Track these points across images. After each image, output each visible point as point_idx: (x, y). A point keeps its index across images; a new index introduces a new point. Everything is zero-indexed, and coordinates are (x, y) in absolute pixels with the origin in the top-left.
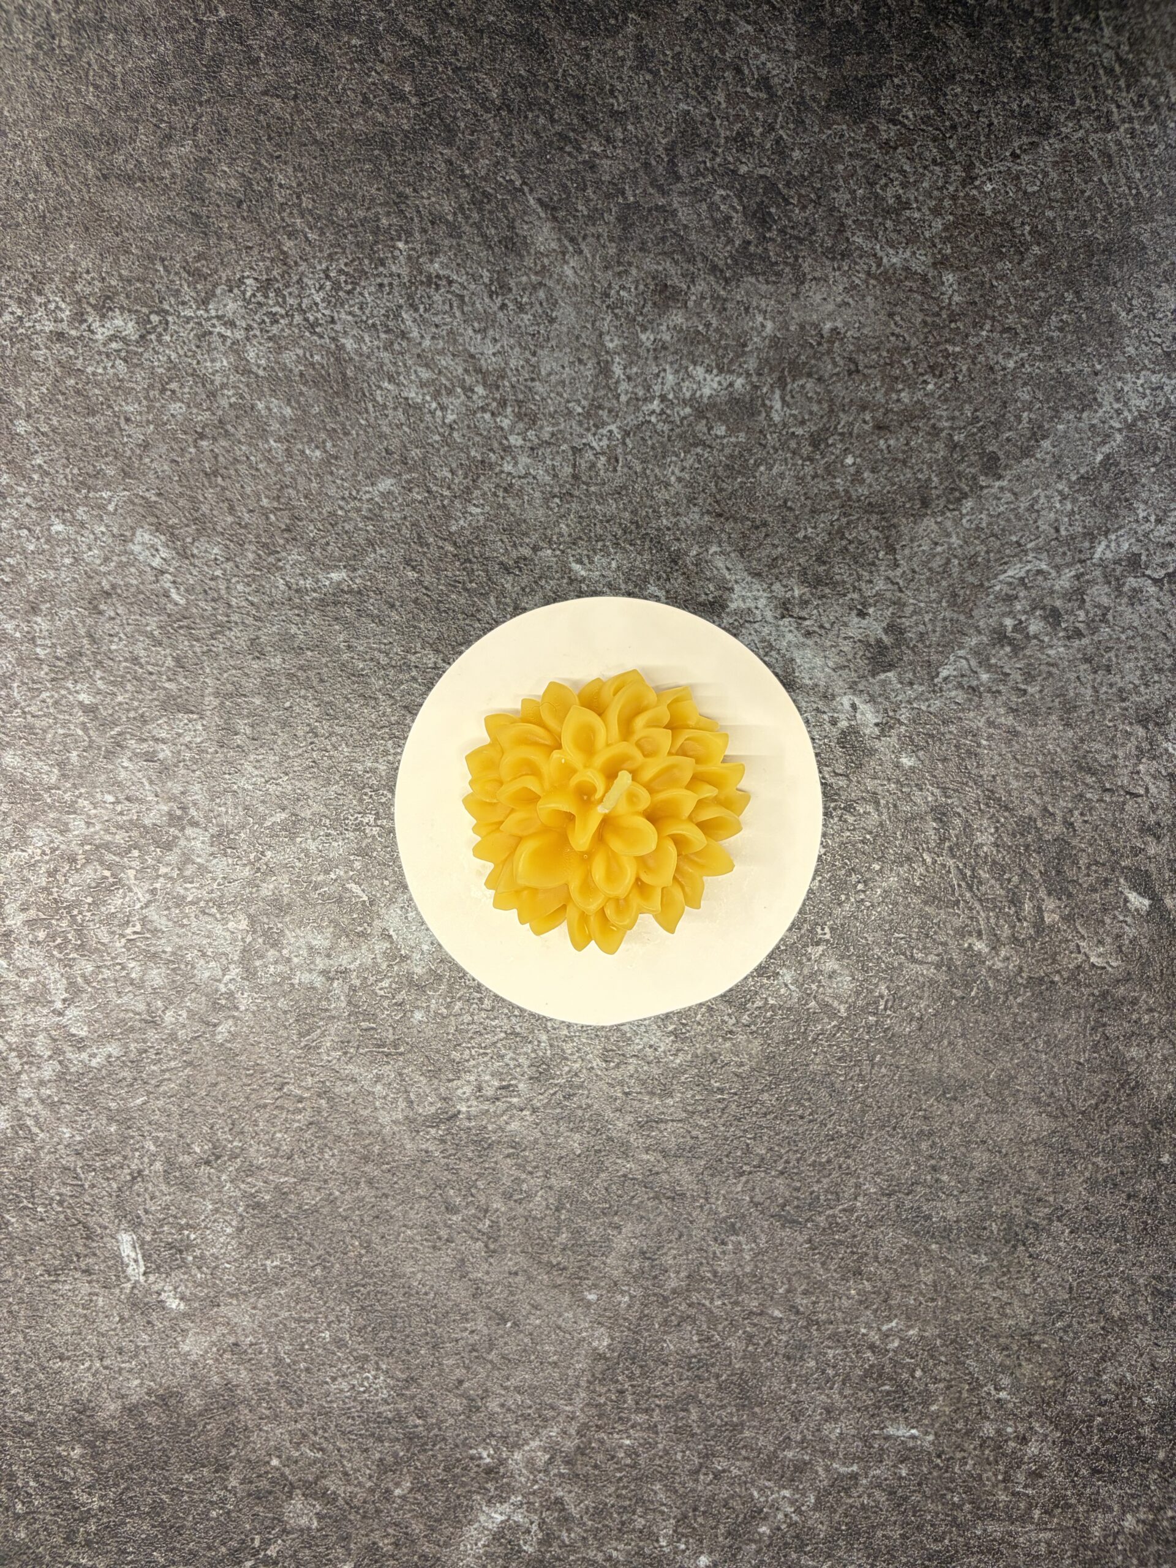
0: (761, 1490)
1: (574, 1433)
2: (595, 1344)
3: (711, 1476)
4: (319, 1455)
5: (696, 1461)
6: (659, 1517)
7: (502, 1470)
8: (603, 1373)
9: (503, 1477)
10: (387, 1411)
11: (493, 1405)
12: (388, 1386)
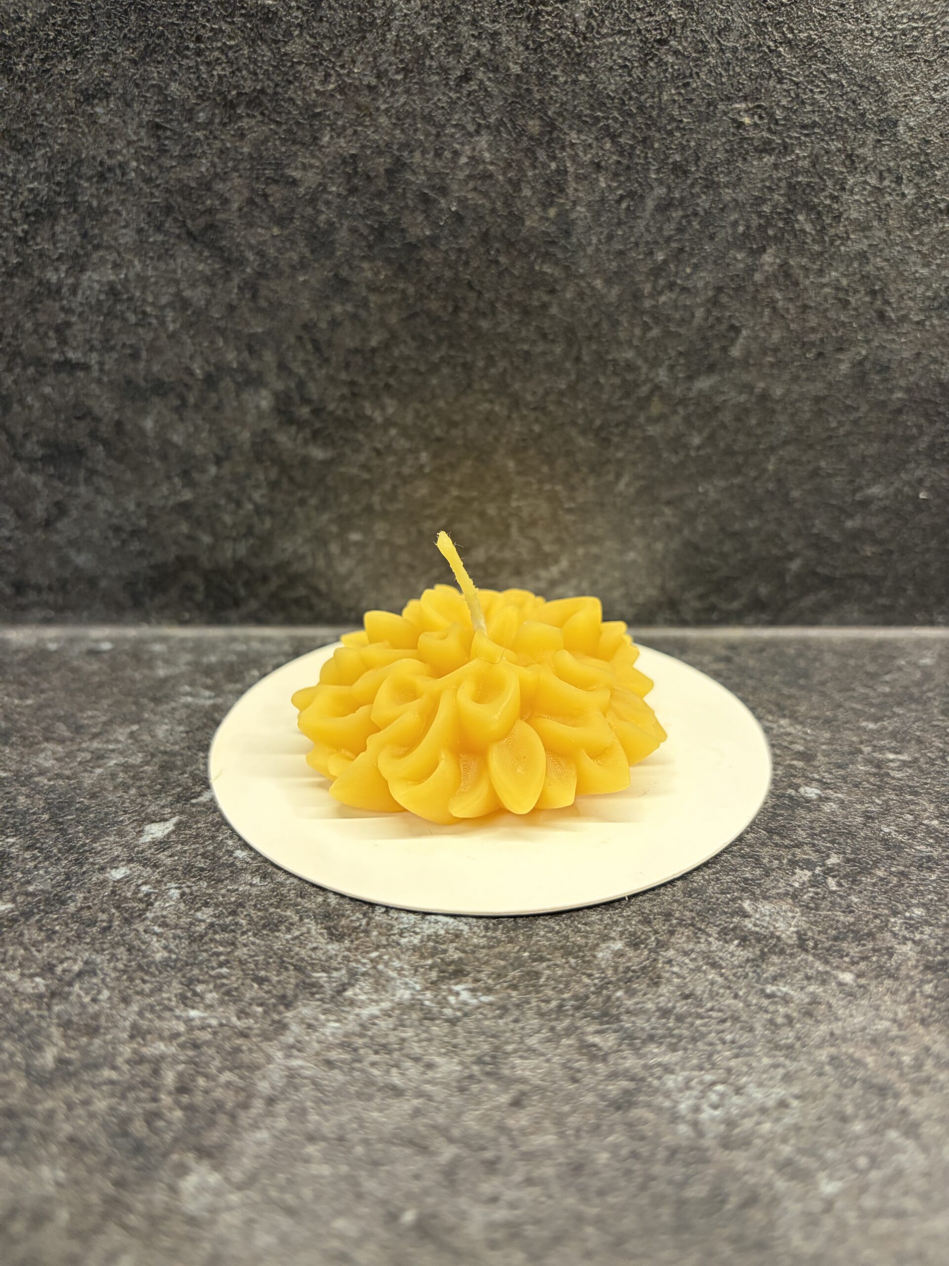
1: (295, 1028)
3: (59, 970)
4: (769, 989)
5: (76, 988)
6: (172, 920)
7: (434, 975)
9: (431, 967)
10: (658, 1054)
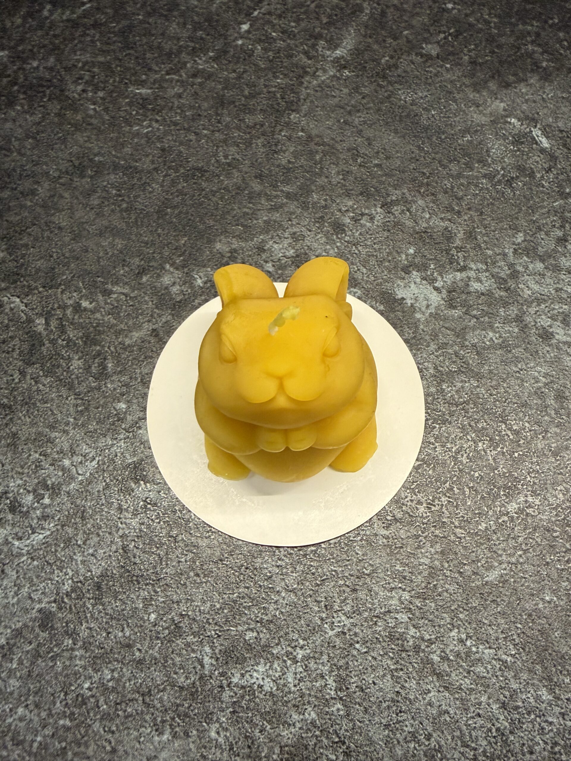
0: (213, 67)
2: (298, 115)
8: (293, 105)
11: (346, 91)
12: (399, 95)
